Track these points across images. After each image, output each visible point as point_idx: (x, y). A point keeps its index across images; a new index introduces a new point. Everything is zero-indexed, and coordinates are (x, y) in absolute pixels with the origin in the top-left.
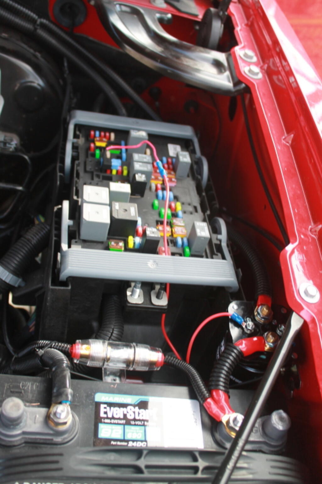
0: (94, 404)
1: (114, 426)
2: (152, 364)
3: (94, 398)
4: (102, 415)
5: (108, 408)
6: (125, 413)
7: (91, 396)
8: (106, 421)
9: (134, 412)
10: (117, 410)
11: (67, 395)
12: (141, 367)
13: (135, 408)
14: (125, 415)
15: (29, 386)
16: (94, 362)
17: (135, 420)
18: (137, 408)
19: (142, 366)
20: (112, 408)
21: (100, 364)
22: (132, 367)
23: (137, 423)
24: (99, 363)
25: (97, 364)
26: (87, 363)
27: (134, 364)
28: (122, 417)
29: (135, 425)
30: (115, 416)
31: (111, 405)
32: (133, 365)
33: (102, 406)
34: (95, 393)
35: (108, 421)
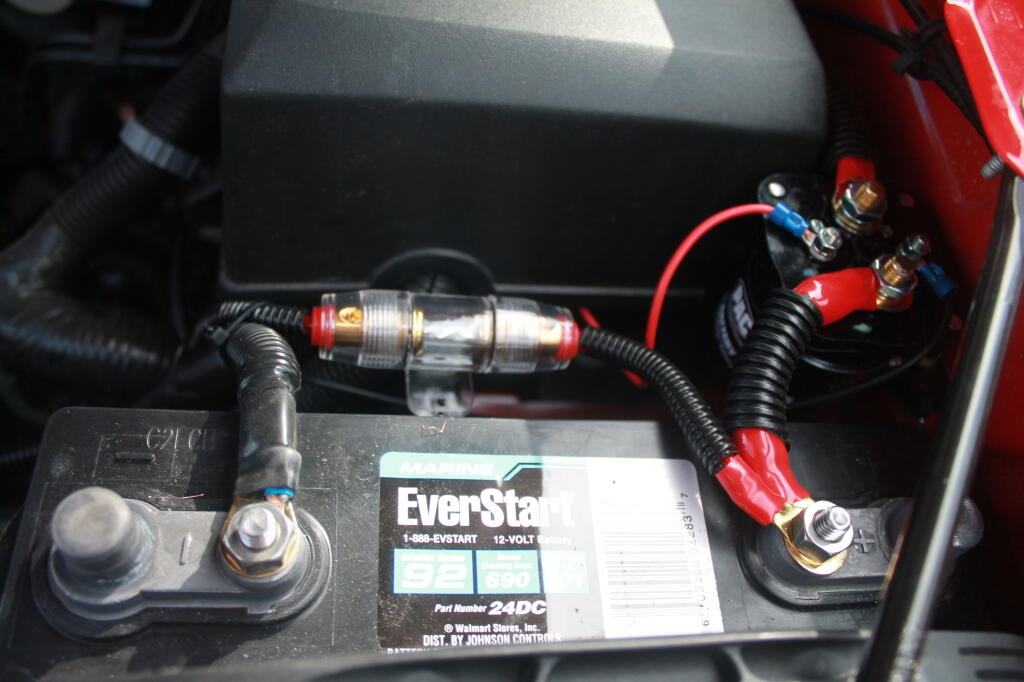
0: (378, 485)
1: (442, 554)
2: (544, 352)
3: (377, 467)
4: (403, 519)
5: (422, 498)
6: (476, 508)
7: (366, 462)
8: (418, 538)
9: (503, 506)
10: (449, 504)
11: (281, 468)
12: (515, 365)
13: (504, 494)
14: (475, 517)
15: (173, 441)
16: (376, 357)
17: (506, 530)
18: (511, 493)
19: (517, 360)
20: (434, 498)
21: (394, 361)
22: (489, 364)
23: (512, 539)
24: (391, 357)
25: (388, 361)
26: (356, 359)
27: (495, 355)
28: (465, 522)
29: (508, 546)
30: (444, 521)
31: (429, 486)
32: (491, 358)
33: (403, 493)
34: (380, 452)
35: (424, 538)
